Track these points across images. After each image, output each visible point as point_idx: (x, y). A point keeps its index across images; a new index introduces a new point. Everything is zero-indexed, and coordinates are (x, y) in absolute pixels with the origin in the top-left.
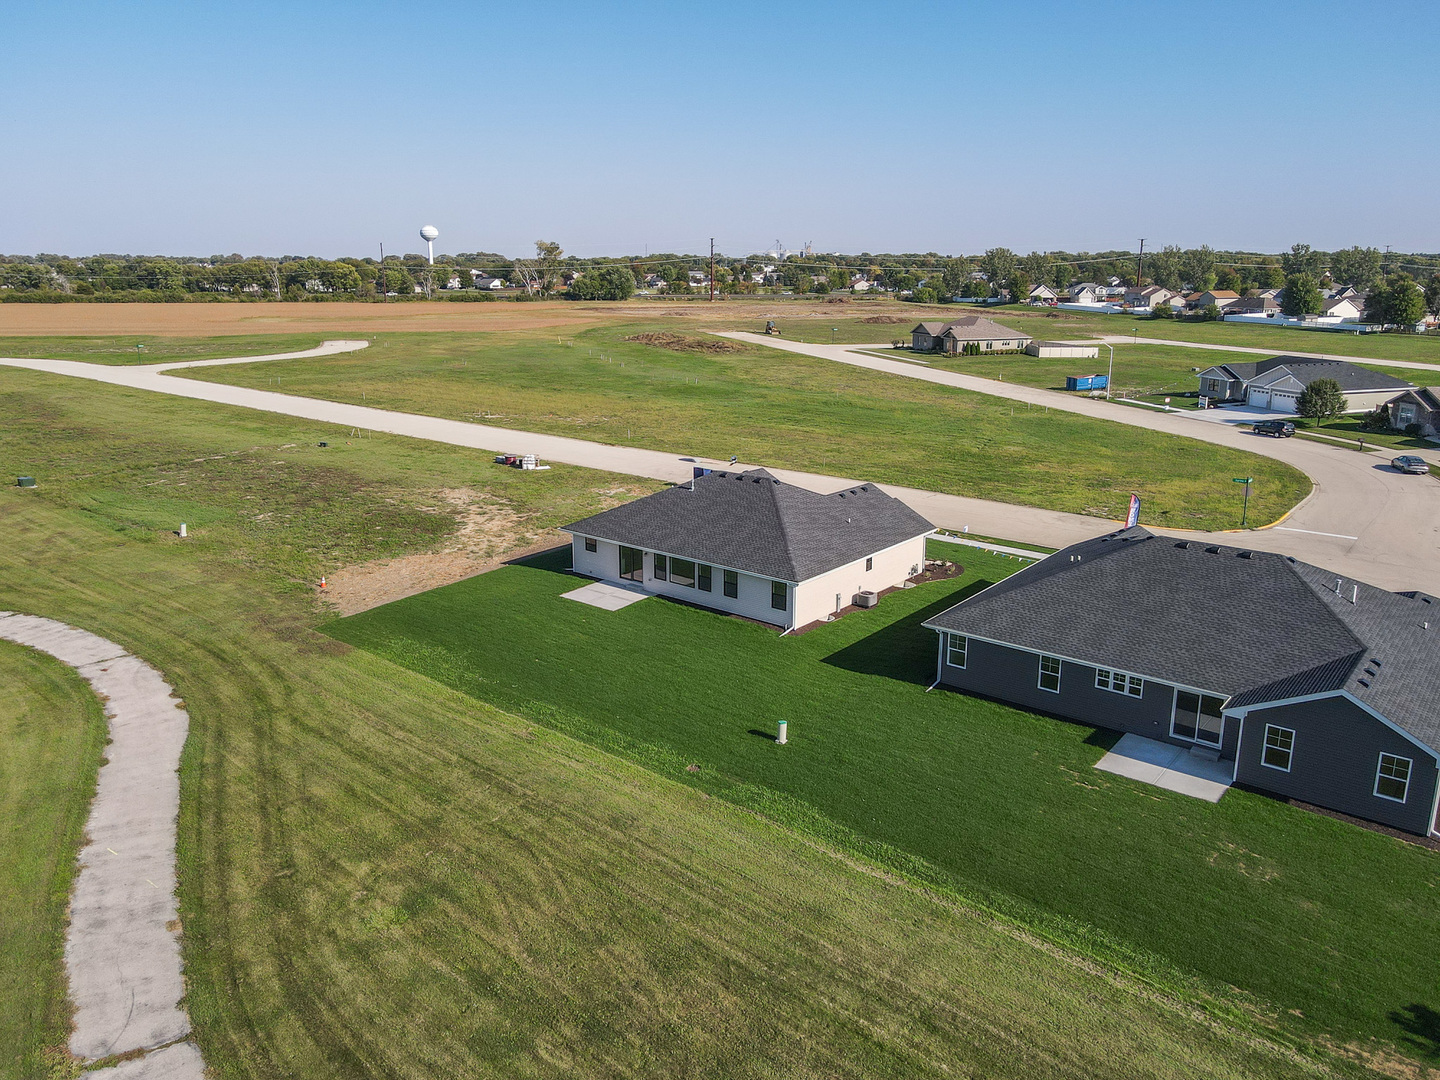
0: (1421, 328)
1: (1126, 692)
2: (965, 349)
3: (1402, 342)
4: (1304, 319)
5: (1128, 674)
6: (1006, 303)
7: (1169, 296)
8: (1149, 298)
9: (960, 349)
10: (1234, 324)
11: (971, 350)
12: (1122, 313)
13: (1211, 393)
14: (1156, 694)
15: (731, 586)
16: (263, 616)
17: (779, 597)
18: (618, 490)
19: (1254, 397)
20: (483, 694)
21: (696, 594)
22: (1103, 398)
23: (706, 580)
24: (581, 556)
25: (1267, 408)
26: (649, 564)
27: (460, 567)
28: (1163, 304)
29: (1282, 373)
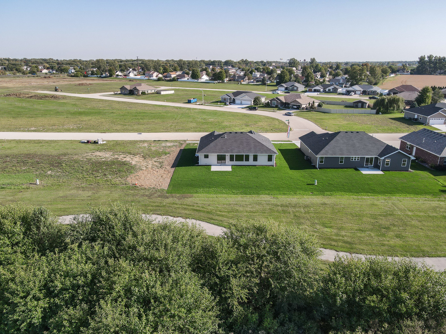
0: (225, 82)
1: (356, 160)
2: (142, 93)
3: (221, 85)
4: (199, 80)
5: (357, 156)
6: (108, 77)
7: (157, 74)
8: (153, 75)
9: (140, 94)
10: (181, 82)
11: (143, 93)
12: (148, 79)
13: (225, 101)
14: (362, 159)
15: (255, 159)
16: (143, 195)
17: (270, 159)
18: (146, 145)
19: (237, 101)
20: (246, 194)
21: (244, 163)
22: (201, 104)
23: (247, 159)
24: (202, 161)
25: (241, 104)
26: (228, 158)
27: (162, 171)
28: (157, 76)
29: (244, 95)
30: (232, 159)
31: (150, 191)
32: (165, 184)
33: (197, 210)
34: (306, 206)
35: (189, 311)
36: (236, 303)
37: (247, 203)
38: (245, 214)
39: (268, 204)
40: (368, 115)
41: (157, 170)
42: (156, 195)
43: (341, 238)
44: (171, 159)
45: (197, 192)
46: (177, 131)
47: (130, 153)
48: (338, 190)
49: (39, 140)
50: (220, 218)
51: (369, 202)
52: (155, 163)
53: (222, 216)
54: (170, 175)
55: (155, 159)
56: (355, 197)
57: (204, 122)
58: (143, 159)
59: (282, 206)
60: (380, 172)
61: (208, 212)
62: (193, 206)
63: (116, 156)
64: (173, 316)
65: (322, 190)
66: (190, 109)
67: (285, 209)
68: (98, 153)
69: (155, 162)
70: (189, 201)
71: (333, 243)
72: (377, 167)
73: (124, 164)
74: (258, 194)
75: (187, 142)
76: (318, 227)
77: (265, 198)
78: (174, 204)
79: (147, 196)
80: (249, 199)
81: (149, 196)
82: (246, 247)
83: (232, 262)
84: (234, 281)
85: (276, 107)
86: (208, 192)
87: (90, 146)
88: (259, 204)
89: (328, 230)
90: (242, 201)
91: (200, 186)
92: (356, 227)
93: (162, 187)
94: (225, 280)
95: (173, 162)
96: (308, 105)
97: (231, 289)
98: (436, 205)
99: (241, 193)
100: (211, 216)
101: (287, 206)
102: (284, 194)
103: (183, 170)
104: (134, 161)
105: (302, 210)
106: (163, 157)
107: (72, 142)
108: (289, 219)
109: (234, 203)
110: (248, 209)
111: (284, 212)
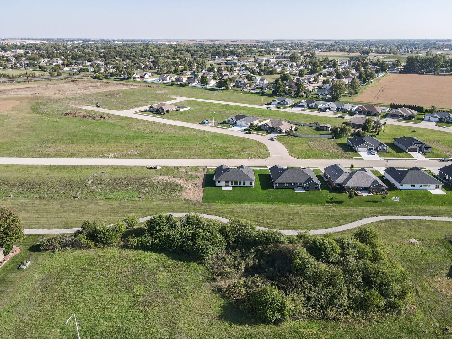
0: (230, 88)
1: (293, 185)
4: (207, 86)
6: (126, 80)
7: (170, 76)
8: (166, 78)
9: (165, 113)
10: (192, 88)
11: (167, 112)
12: (163, 83)
13: (229, 123)
14: (297, 184)
15: (244, 183)
16: (192, 204)
17: (251, 183)
18: (184, 170)
19: (238, 124)
20: (238, 203)
21: (238, 185)
22: (212, 126)
23: (240, 183)
24: (217, 184)
25: (241, 126)
26: (230, 183)
27: (197, 190)
28: (170, 79)
29: (242, 120)
30: (232, 183)
31: (195, 202)
32: (201, 198)
33: (217, 212)
34: (263, 210)
35: (219, 243)
36: (231, 241)
37: (238, 208)
38: (237, 213)
39: (247, 209)
40: (326, 139)
41: (195, 189)
42: (198, 204)
43: (272, 224)
44: (200, 181)
45: (216, 203)
46: (200, 157)
47: (177, 177)
48: (280, 202)
49: (122, 166)
50: (227, 215)
51: (291, 208)
52: (193, 185)
53: (227, 214)
54: (202, 192)
55: (192, 182)
56: (286, 205)
57: (216, 148)
58: (186, 181)
59: (253, 209)
60: (304, 191)
61: (221, 212)
62: (215, 210)
63: (171, 179)
64: (215, 243)
65: (273, 202)
66: (205, 132)
67: (254, 211)
68: (160, 177)
69: (193, 183)
70: (213, 207)
71: (269, 226)
72: (303, 188)
73: (177, 185)
74: (243, 203)
75: (207, 168)
76: (265, 219)
77: (246, 206)
78: (206, 208)
79: (194, 204)
80: (239, 206)
81: (195, 204)
82: (234, 226)
83: (230, 231)
84: (230, 236)
85: (266, 130)
86: (221, 203)
87: (153, 171)
88: (243, 209)
89: (269, 220)
90: (236, 207)
91: (217, 199)
92: (280, 219)
93: (200, 200)
94: (228, 236)
95: (202, 184)
96: (287, 130)
97: (230, 238)
98: (319, 209)
99: (236, 203)
100: (223, 214)
101: (255, 210)
102: (255, 204)
103: (208, 189)
104: (182, 182)
105: (261, 212)
106: (196, 180)
107: (141, 167)
108: (255, 216)
109: (232, 208)
110: (238, 211)
111: (253, 212)
